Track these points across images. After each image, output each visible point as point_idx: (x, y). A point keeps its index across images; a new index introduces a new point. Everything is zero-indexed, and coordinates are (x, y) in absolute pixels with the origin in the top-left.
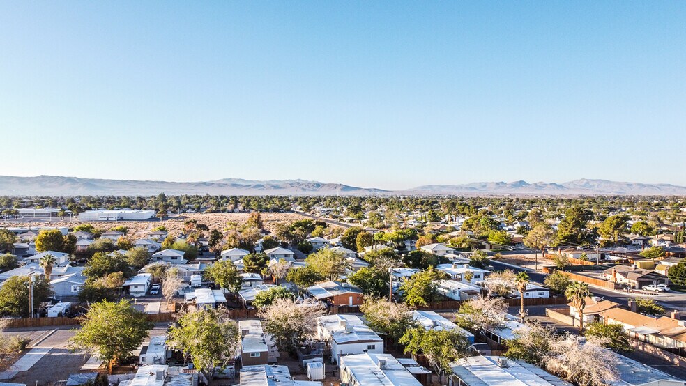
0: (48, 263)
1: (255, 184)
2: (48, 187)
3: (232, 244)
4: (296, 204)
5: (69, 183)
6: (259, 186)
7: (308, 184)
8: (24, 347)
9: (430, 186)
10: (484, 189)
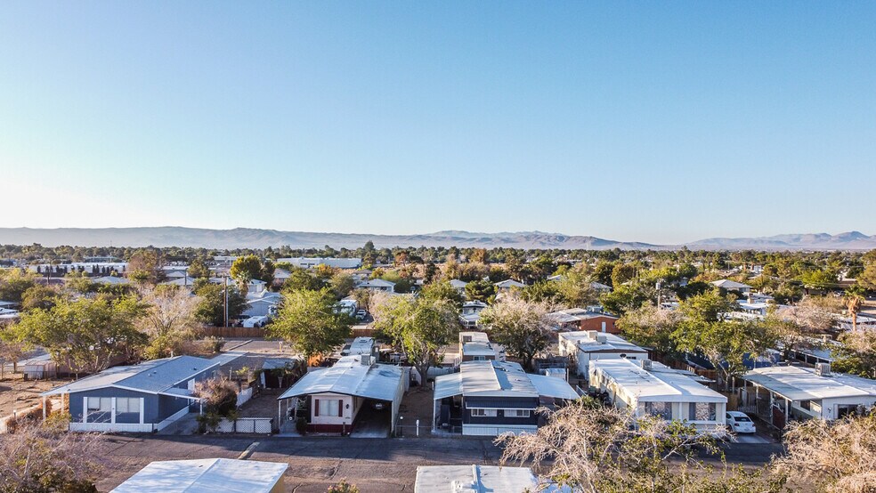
0: (244, 282)
1: (480, 237)
2: (244, 241)
3: (452, 276)
4: (533, 256)
5: (267, 237)
6: (486, 239)
7: (548, 237)
8: (218, 349)
9: (716, 240)
10: (797, 243)
